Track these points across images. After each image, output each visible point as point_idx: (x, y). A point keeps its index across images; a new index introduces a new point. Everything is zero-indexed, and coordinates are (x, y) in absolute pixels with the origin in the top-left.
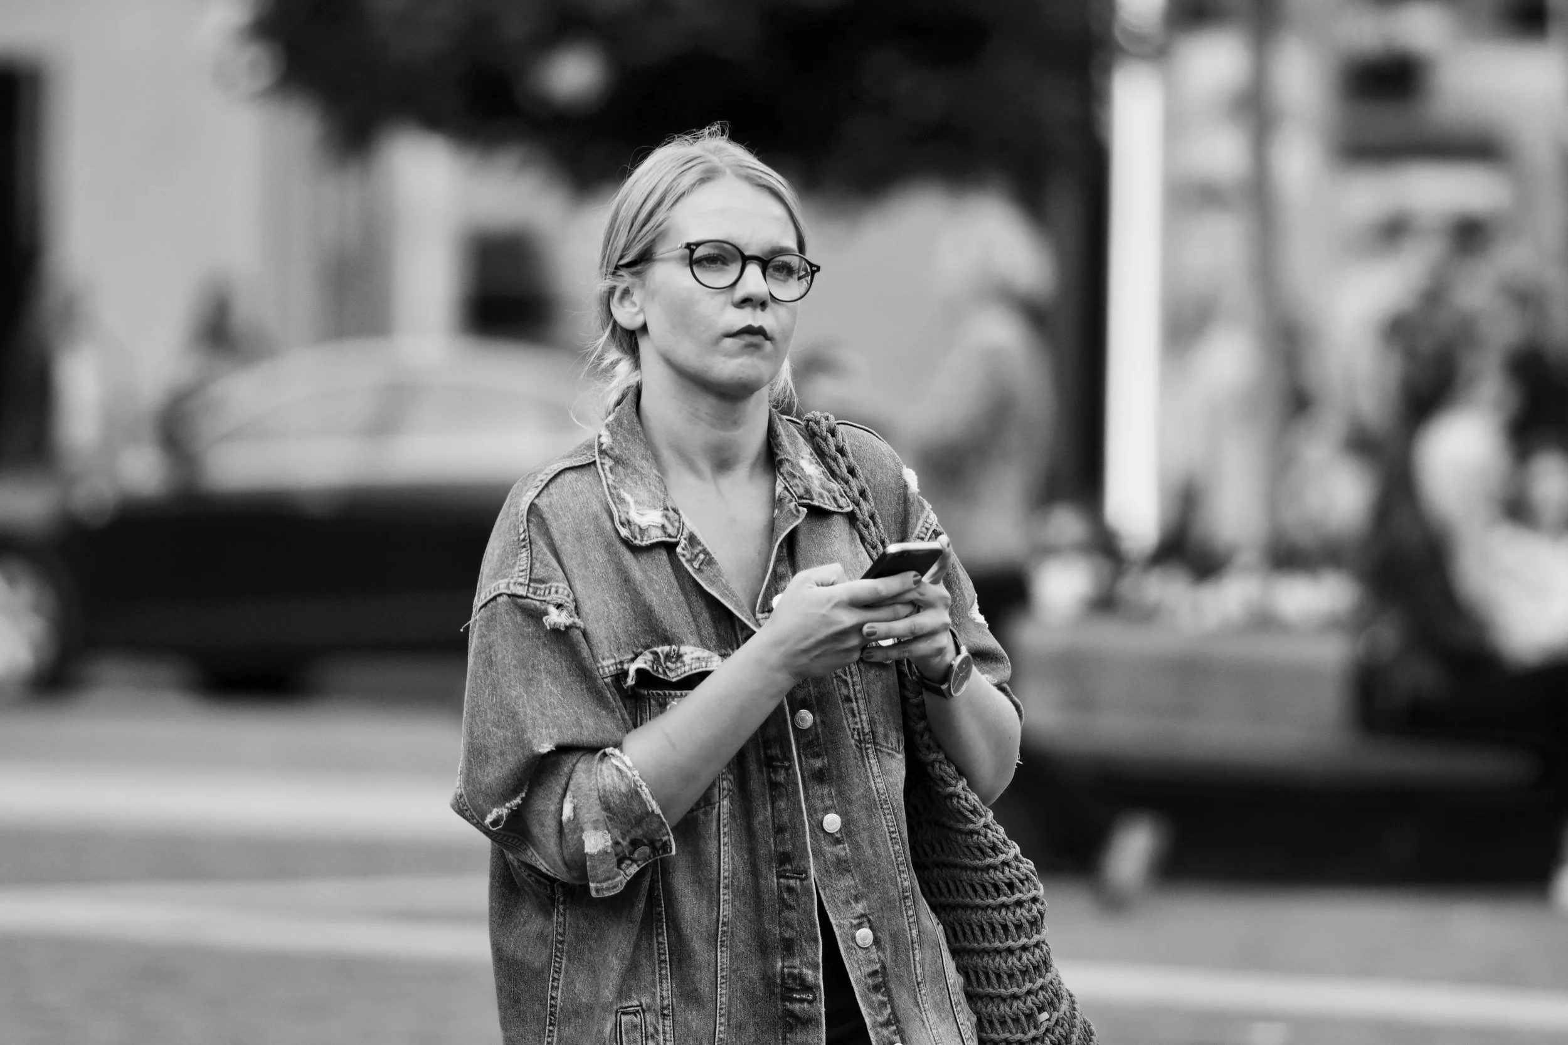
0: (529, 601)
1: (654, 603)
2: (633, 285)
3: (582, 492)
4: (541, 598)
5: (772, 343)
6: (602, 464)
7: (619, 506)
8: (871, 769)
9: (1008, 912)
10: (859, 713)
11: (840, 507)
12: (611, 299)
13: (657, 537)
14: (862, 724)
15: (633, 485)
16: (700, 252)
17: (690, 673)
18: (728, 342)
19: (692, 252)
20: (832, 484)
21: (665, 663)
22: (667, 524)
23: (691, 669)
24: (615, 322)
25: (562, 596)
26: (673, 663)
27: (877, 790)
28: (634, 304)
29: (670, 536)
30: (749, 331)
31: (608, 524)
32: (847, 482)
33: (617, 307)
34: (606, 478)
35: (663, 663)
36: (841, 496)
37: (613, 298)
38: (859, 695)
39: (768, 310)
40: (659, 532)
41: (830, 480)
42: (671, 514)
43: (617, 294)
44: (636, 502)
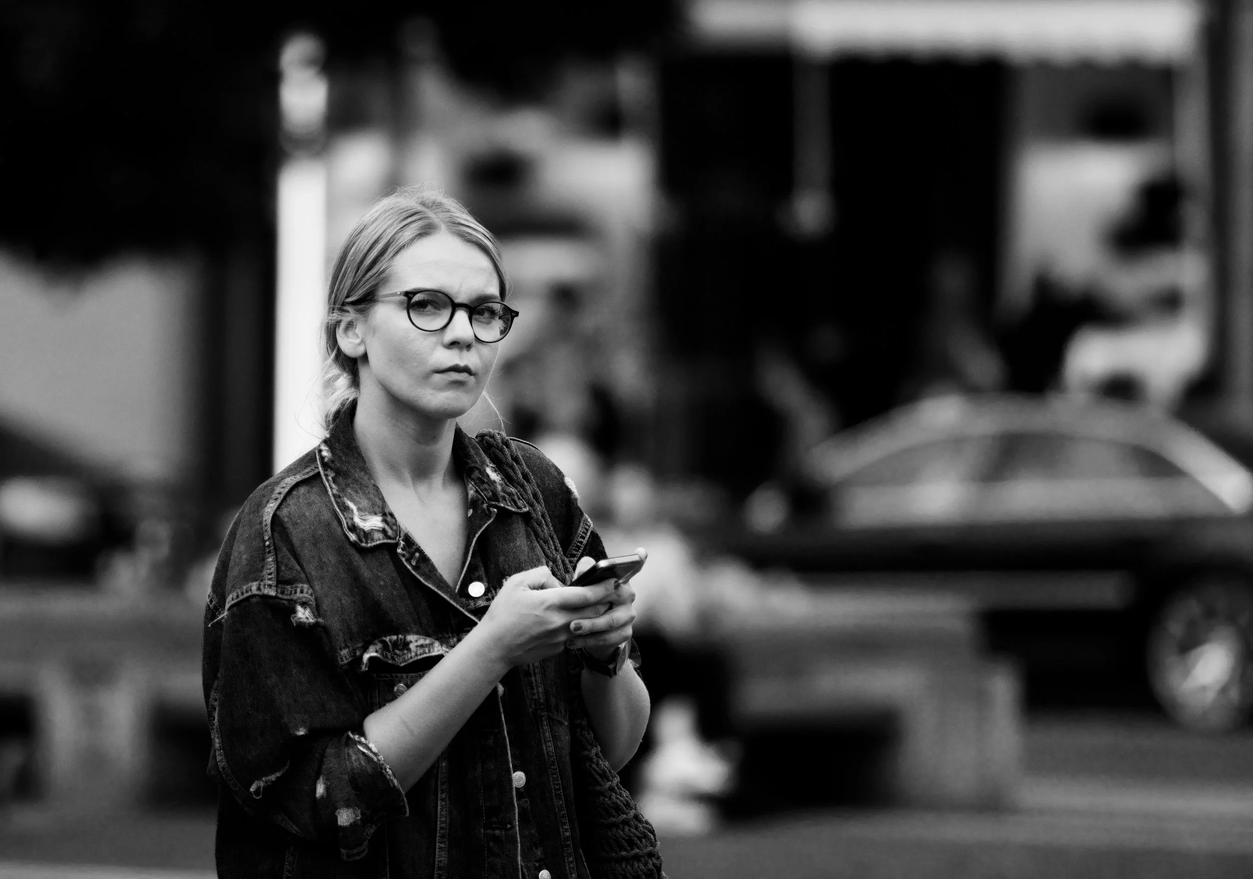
0: (279, 601)
1: (382, 598)
2: (357, 320)
3: (314, 502)
4: (288, 597)
5: (476, 378)
6: (326, 475)
7: (345, 513)
8: (544, 735)
9: (628, 866)
10: (536, 686)
11: (519, 508)
12: (337, 329)
13: (380, 540)
14: (538, 696)
15: (354, 494)
16: (417, 298)
17: (416, 658)
18: (437, 377)
19: (410, 299)
20: (511, 489)
21: (393, 650)
22: (387, 528)
23: (416, 655)
24: (339, 350)
25: (307, 595)
26: (400, 650)
27: (548, 753)
28: (357, 336)
29: (390, 538)
30: (456, 369)
31: (339, 529)
32: (522, 486)
33: (341, 337)
34: (331, 488)
35: (391, 649)
36: (519, 499)
37: (339, 328)
38: (537, 671)
39: (473, 350)
40: (381, 536)
41: (508, 485)
42: (389, 518)
43: (343, 325)
44: (359, 509)
